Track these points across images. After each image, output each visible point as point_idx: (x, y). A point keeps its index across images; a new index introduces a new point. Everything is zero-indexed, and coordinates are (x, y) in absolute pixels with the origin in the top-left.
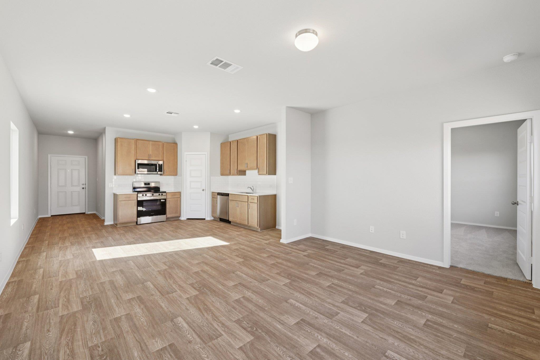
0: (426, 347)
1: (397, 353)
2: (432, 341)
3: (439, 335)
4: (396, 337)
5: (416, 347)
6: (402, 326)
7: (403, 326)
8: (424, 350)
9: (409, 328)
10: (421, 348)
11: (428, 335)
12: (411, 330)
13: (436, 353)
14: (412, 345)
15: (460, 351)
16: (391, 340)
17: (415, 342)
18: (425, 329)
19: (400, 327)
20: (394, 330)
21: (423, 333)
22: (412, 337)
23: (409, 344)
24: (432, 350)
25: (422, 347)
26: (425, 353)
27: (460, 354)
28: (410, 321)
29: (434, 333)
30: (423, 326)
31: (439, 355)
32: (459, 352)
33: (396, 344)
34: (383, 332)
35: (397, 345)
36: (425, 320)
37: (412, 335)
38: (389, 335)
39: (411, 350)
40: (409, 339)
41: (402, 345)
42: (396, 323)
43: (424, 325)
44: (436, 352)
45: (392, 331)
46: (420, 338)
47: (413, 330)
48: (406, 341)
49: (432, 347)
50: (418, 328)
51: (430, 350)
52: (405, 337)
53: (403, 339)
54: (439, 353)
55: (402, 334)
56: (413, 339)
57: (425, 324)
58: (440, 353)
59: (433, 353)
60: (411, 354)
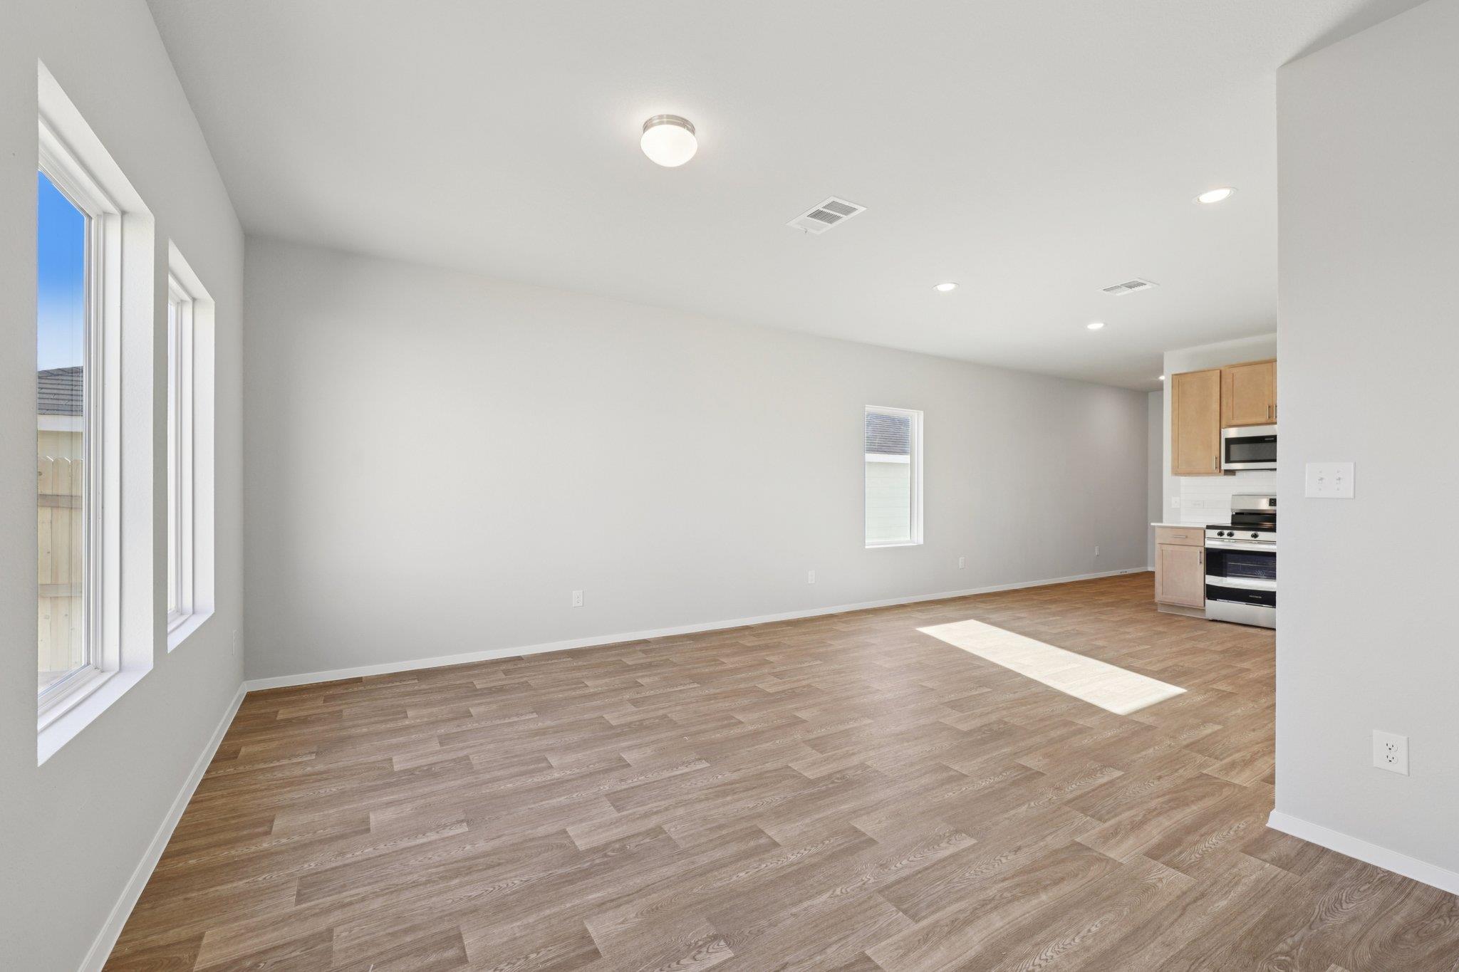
0: (415, 885)
1: (453, 837)
2: (413, 907)
3: (408, 939)
4: (484, 856)
5: (434, 870)
6: (497, 888)
7: (494, 888)
8: (415, 877)
9: (480, 895)
10: (423, 876)
11: (432, 913)
12: (474, 894)
13: (391, 890)
14: (441, 869)
15: (344, 934)
16: (482, 846)
17: (443, 878)
18: (446, 926)
19: (499, 881)
20: (499, 864)
21: (443, 911)
22: (456, 881)
23: (449, 864)
24: (398, 890)
25: (424, 879)
26: (411, 873)
27: (342, 928)
28: (494, 914)
29: (420, 934)
30: (458, 926)
31: (382, 890)
32: (345, 930)
33: (468, 847)
34: (513, 845)
35: (465, 848)
36: (468, 952)
37: (461, 885)
38: (495, 852)
39: (436, 858)
40: (457, 873)
41: (457, 853)
42: (515, 882)
43: (460, 933)
44: (392, 892)
45: (501, 861)
46: (440, 893)
47: (470, 898)
48: (461, 864)
49: (407, 895)
50: (463, 913)
51: (404, 886)
52: (470, 870)
53: (467, 864)
54: (386, 894)
55: (480, 870)
56: (451, 878)
57: (459, 937)
58: (383, 895)
59: (397, 885)
60: (432, 853)
